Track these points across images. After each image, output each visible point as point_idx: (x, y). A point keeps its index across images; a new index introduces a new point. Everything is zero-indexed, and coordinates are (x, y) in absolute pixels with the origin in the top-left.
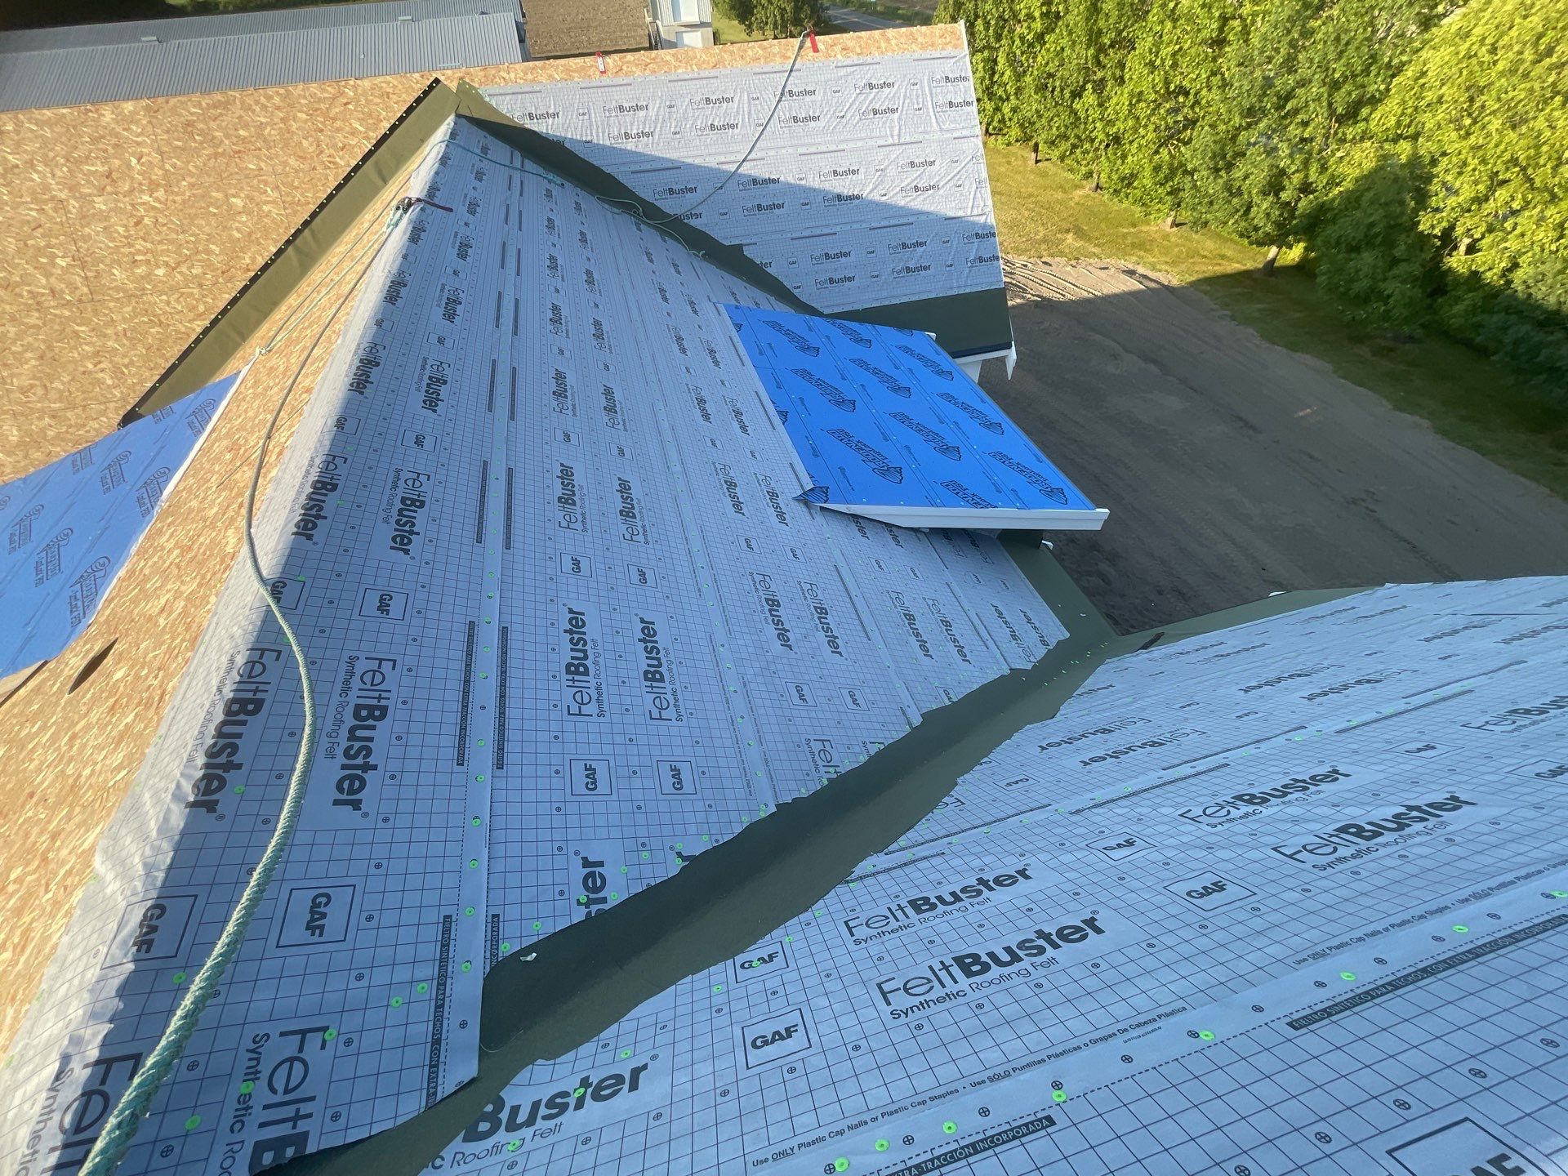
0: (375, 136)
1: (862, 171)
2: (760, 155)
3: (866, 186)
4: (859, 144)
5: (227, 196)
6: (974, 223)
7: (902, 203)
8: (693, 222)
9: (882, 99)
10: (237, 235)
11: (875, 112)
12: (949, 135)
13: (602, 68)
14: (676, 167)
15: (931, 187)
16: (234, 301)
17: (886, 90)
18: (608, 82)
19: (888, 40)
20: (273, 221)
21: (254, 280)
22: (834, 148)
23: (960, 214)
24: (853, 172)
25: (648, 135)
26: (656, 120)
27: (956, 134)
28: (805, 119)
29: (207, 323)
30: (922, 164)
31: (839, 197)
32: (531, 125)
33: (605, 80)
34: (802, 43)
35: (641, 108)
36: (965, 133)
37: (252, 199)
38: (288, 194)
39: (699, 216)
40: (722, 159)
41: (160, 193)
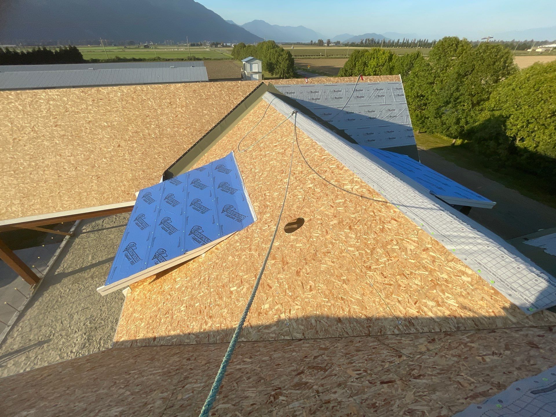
0: (245, 96)
1: (376, 111)
2: (349, 106)
3: (377, 115)
4: (375, 104)
5: (203, 110)
6: (407, 127)
7: (387, 120)
8: (331, 123)
9: (380, 93)
10: (204, 121)
11: (379, 96)
12: (398, 103)
13: (307, 81)
14: (326, 108)
15: (395, 116)
16: (201, 139)
17: (381, 91)
18: (308, 85)
19: (381, 78)
20: (215, 118)
21: (207, 134)
22: (368, 105)
23: (402, 124)
24: (374, 111)
25: (318, 99)
26: (321, 96)
27: (400, 103)
28: (360, 97)
29: (192, 145)
30: (392, 110)
31: (370, 118)
32: (287, 95)
33: (307, 85)
34: (359, 78)
35: (317, 92)
36: (403, 102)
37: (209, 111)
38: (220, 110)
39: (332, 121)
40: (338, 106)
41: (184, 109)
